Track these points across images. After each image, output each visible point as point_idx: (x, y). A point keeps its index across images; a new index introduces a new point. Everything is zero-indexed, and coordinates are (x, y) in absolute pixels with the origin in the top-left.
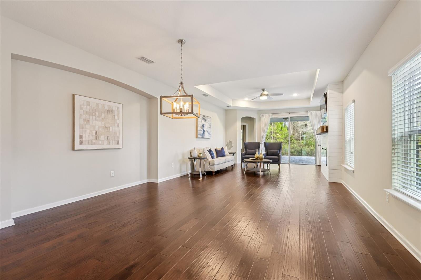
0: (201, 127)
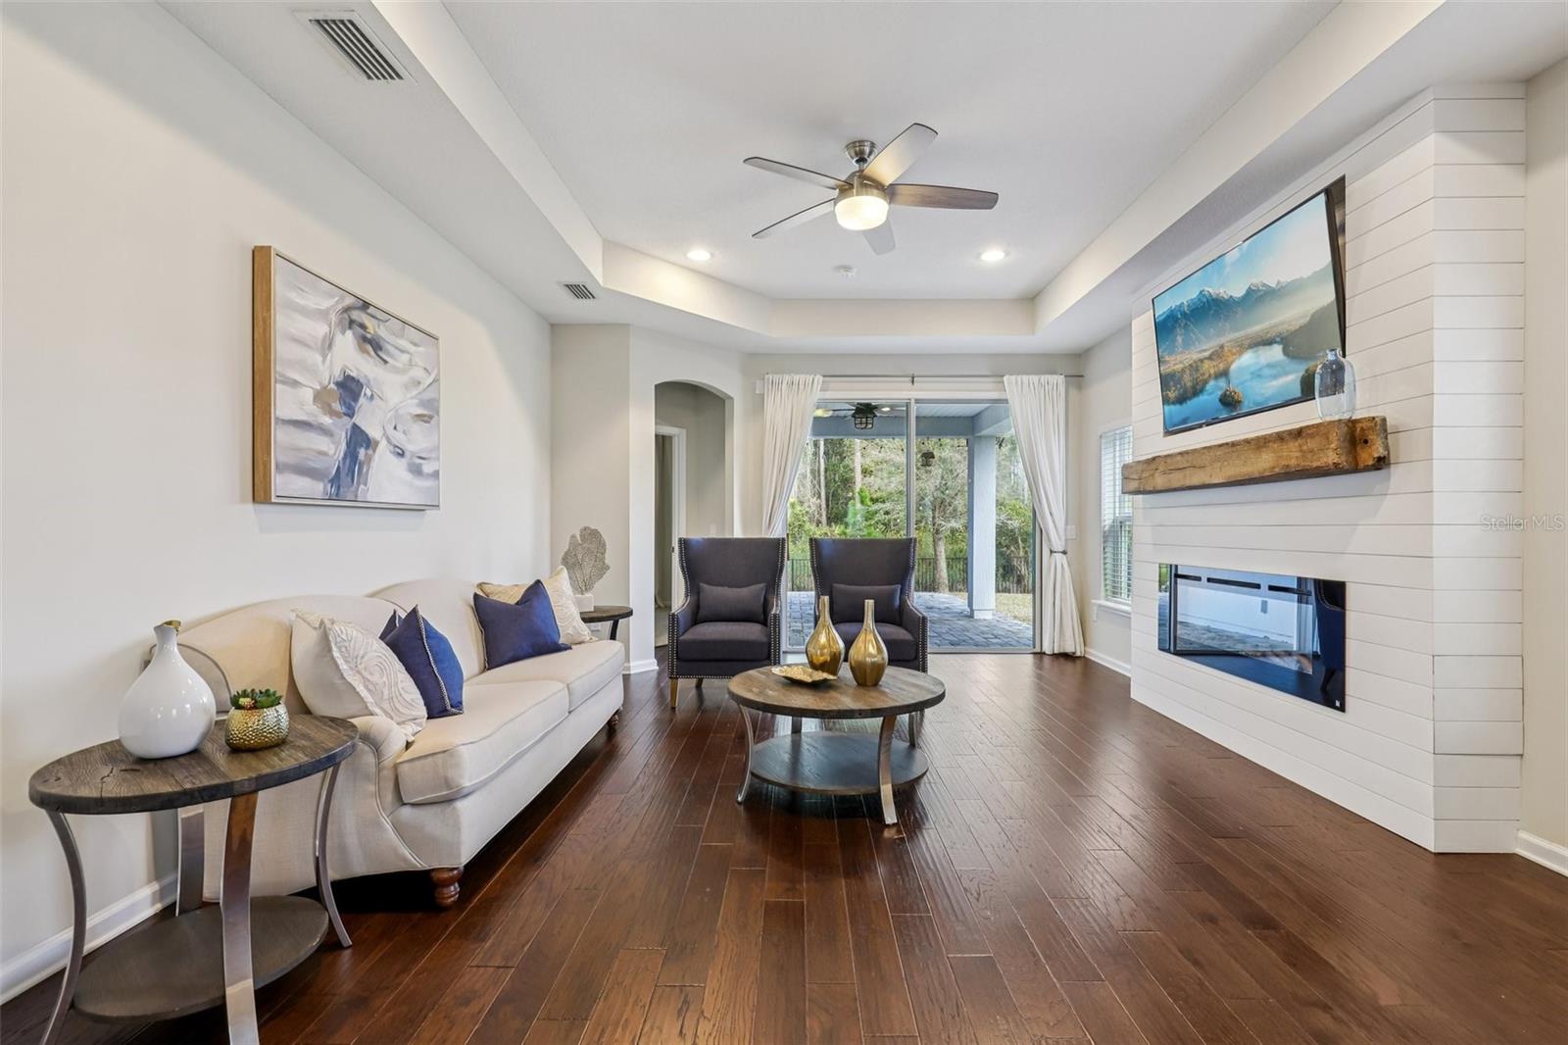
0: (318, 397)
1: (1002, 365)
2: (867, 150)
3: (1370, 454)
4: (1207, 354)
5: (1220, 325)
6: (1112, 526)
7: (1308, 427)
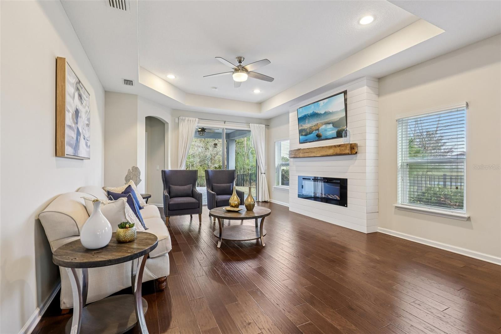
0: (72, 116)
1: (250, 120)
2: (242, 60)
3: (355, 151)
4: (313, 125)
5: (318, 119)
6: (278, 166)
7: (342, 144)
